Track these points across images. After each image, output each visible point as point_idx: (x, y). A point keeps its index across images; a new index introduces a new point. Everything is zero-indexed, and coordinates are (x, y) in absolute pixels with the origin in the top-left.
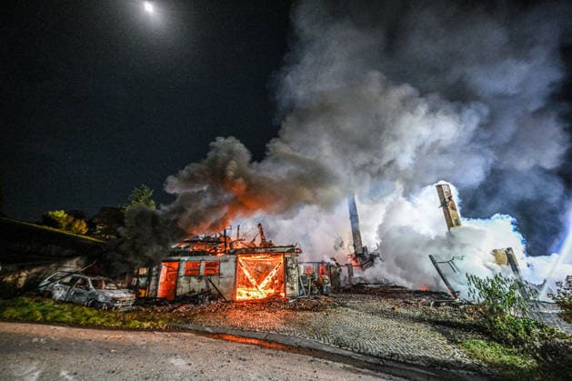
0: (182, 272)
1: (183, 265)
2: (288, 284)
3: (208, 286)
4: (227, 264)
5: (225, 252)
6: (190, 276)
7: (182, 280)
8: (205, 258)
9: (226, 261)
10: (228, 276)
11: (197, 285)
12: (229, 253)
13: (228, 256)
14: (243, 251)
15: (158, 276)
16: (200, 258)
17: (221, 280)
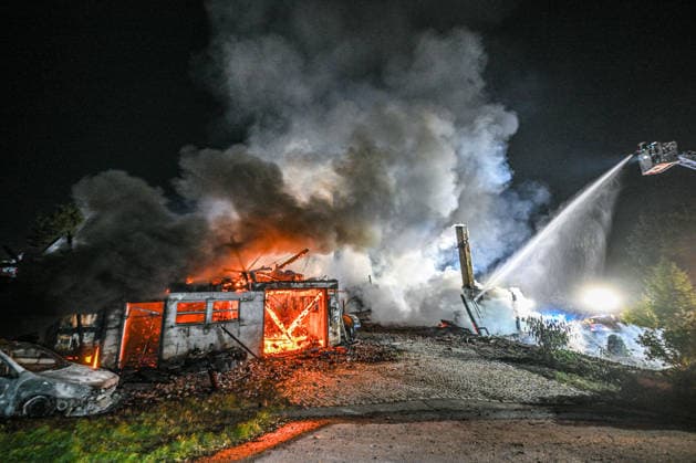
0: (172, 319)
1: (173, 308)
2: (330, 328)
3: (221, 338)
4: (251, 305)
5: (247, 287)
6: (189, 324)
7: (173, 332)
8: (215, 295)
9: (250, 300)
10: (253, 322)
11: (203, 339)
12: (254, 289)
13: (253, 293)
14: (275, 285)
15: (120, 327)
16: (206, 295)
17: (243, 329)
